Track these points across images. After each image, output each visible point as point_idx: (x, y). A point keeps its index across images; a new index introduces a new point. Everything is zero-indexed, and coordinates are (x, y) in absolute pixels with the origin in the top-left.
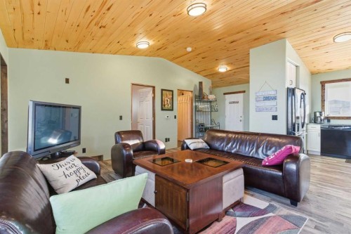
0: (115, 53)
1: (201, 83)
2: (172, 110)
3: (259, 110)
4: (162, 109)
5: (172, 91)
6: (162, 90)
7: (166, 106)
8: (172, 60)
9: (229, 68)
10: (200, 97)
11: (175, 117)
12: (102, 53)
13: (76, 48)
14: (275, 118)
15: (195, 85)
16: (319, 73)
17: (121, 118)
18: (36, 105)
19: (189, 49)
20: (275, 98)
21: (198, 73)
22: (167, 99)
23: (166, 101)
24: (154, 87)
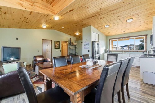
0: (36, 29)
1: (71, 39)
2: (59, 48)
3: (85, 48)
4: (55, 48)
5: (59, 42)
6: (55, 41)
7: (57, 47)
8: (59, 30)
9: (79, 34)
10: (70, 44)
11: (60, 51)
12: (30, 29)
13: (20, 27)
14: (89, 51)
15: (69, 39)
16: (108, 36)
17: (38, 51)
18: (4, 48)
19: (63, 27)
20: (89, 45)
21: (70, 35)
22: (57, 44)
23: (57, 45)
24: (51, 40)
